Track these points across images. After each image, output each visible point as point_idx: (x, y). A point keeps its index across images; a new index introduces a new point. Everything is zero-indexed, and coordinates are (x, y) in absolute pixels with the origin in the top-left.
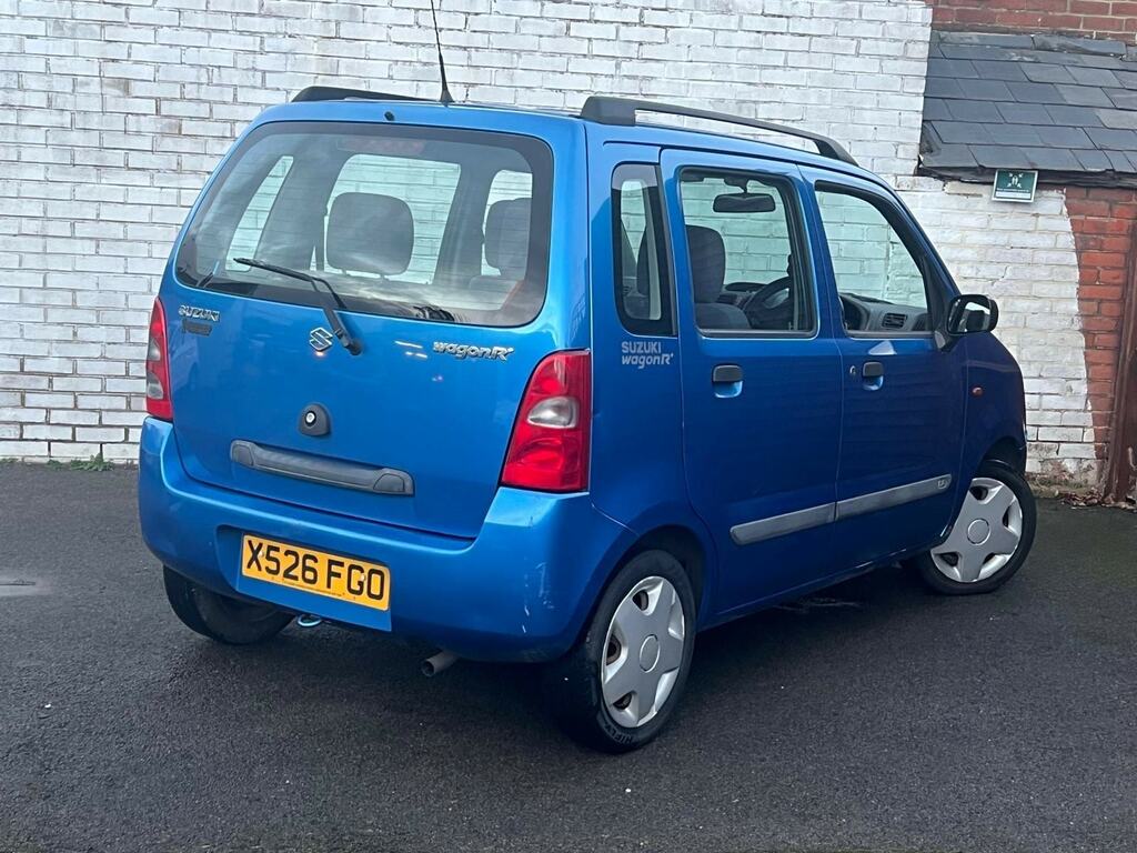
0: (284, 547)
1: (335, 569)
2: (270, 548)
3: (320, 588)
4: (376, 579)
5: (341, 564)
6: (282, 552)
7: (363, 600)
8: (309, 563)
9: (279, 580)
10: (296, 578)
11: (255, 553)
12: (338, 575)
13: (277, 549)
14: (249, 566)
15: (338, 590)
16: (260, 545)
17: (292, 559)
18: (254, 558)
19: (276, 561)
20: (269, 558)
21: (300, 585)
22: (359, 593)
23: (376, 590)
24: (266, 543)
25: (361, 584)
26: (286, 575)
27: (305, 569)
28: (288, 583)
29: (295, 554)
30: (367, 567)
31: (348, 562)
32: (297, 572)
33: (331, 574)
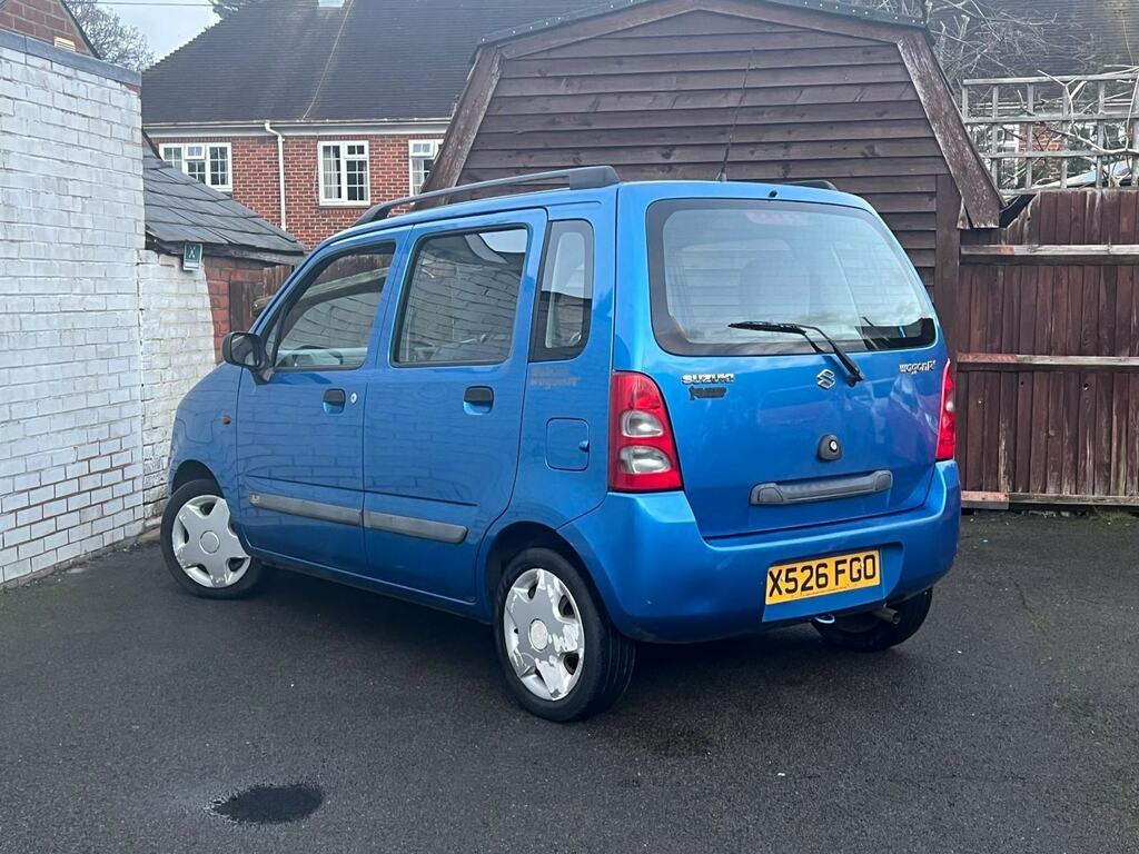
0: (799, 566)
1: (840, 567)
2: (788, 571)
3: (831, 588)
4: (869, 561)
5: (845, 561)
6: (799, 570)
7: (863, 583)
8: (822, 570)
9: (799, 595)
10: (811, 588)
11: (775, 581)
12: (843, 571)
13: (794, 570)
14: (771, 595)
15: (845, 584)
16: (780, 572)
17: (808, 572)
18: (776, 585)
19: (795, 580)
20: (788, 580)
21: (817, 592)
22: (859, 579)
23: (870, 573)
24: (784, 568)
25: (859, 571)
26: (804, 589)
27: (818, 576)
28: (806, 594)
29: (810, 568)
30: (862, 556)
31: (849, 558)
32: (812, 583)
33: (838, 572)
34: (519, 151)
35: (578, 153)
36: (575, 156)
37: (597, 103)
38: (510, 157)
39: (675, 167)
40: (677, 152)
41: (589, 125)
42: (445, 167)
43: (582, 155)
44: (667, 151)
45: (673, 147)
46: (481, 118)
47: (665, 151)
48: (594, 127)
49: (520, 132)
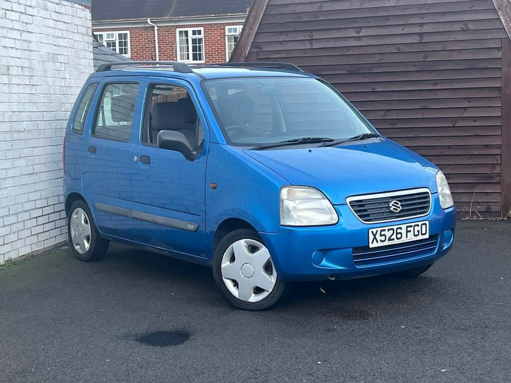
34: (282, 33)
35: (312, 33)
36: (310, 34)
37: (321, 7)
38: (276, 36)
39: (362, 38)
40: (363, 30)
41: (317, 18)
42: (243, 42)
43: (314, 33)
44: (358, 30)
45: (361, 28)
46: (261, 16)
47: (357, 30)
48: (319, 19)
49: (282, 22)
